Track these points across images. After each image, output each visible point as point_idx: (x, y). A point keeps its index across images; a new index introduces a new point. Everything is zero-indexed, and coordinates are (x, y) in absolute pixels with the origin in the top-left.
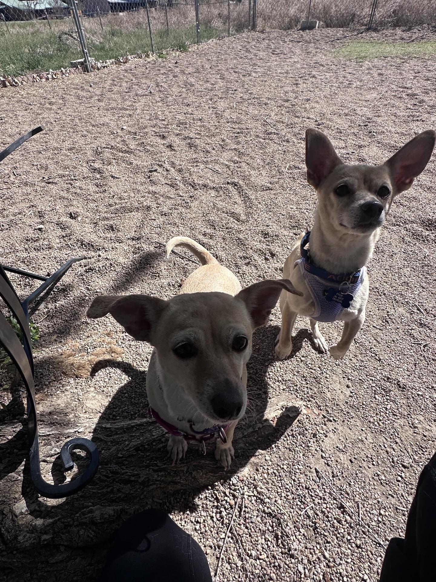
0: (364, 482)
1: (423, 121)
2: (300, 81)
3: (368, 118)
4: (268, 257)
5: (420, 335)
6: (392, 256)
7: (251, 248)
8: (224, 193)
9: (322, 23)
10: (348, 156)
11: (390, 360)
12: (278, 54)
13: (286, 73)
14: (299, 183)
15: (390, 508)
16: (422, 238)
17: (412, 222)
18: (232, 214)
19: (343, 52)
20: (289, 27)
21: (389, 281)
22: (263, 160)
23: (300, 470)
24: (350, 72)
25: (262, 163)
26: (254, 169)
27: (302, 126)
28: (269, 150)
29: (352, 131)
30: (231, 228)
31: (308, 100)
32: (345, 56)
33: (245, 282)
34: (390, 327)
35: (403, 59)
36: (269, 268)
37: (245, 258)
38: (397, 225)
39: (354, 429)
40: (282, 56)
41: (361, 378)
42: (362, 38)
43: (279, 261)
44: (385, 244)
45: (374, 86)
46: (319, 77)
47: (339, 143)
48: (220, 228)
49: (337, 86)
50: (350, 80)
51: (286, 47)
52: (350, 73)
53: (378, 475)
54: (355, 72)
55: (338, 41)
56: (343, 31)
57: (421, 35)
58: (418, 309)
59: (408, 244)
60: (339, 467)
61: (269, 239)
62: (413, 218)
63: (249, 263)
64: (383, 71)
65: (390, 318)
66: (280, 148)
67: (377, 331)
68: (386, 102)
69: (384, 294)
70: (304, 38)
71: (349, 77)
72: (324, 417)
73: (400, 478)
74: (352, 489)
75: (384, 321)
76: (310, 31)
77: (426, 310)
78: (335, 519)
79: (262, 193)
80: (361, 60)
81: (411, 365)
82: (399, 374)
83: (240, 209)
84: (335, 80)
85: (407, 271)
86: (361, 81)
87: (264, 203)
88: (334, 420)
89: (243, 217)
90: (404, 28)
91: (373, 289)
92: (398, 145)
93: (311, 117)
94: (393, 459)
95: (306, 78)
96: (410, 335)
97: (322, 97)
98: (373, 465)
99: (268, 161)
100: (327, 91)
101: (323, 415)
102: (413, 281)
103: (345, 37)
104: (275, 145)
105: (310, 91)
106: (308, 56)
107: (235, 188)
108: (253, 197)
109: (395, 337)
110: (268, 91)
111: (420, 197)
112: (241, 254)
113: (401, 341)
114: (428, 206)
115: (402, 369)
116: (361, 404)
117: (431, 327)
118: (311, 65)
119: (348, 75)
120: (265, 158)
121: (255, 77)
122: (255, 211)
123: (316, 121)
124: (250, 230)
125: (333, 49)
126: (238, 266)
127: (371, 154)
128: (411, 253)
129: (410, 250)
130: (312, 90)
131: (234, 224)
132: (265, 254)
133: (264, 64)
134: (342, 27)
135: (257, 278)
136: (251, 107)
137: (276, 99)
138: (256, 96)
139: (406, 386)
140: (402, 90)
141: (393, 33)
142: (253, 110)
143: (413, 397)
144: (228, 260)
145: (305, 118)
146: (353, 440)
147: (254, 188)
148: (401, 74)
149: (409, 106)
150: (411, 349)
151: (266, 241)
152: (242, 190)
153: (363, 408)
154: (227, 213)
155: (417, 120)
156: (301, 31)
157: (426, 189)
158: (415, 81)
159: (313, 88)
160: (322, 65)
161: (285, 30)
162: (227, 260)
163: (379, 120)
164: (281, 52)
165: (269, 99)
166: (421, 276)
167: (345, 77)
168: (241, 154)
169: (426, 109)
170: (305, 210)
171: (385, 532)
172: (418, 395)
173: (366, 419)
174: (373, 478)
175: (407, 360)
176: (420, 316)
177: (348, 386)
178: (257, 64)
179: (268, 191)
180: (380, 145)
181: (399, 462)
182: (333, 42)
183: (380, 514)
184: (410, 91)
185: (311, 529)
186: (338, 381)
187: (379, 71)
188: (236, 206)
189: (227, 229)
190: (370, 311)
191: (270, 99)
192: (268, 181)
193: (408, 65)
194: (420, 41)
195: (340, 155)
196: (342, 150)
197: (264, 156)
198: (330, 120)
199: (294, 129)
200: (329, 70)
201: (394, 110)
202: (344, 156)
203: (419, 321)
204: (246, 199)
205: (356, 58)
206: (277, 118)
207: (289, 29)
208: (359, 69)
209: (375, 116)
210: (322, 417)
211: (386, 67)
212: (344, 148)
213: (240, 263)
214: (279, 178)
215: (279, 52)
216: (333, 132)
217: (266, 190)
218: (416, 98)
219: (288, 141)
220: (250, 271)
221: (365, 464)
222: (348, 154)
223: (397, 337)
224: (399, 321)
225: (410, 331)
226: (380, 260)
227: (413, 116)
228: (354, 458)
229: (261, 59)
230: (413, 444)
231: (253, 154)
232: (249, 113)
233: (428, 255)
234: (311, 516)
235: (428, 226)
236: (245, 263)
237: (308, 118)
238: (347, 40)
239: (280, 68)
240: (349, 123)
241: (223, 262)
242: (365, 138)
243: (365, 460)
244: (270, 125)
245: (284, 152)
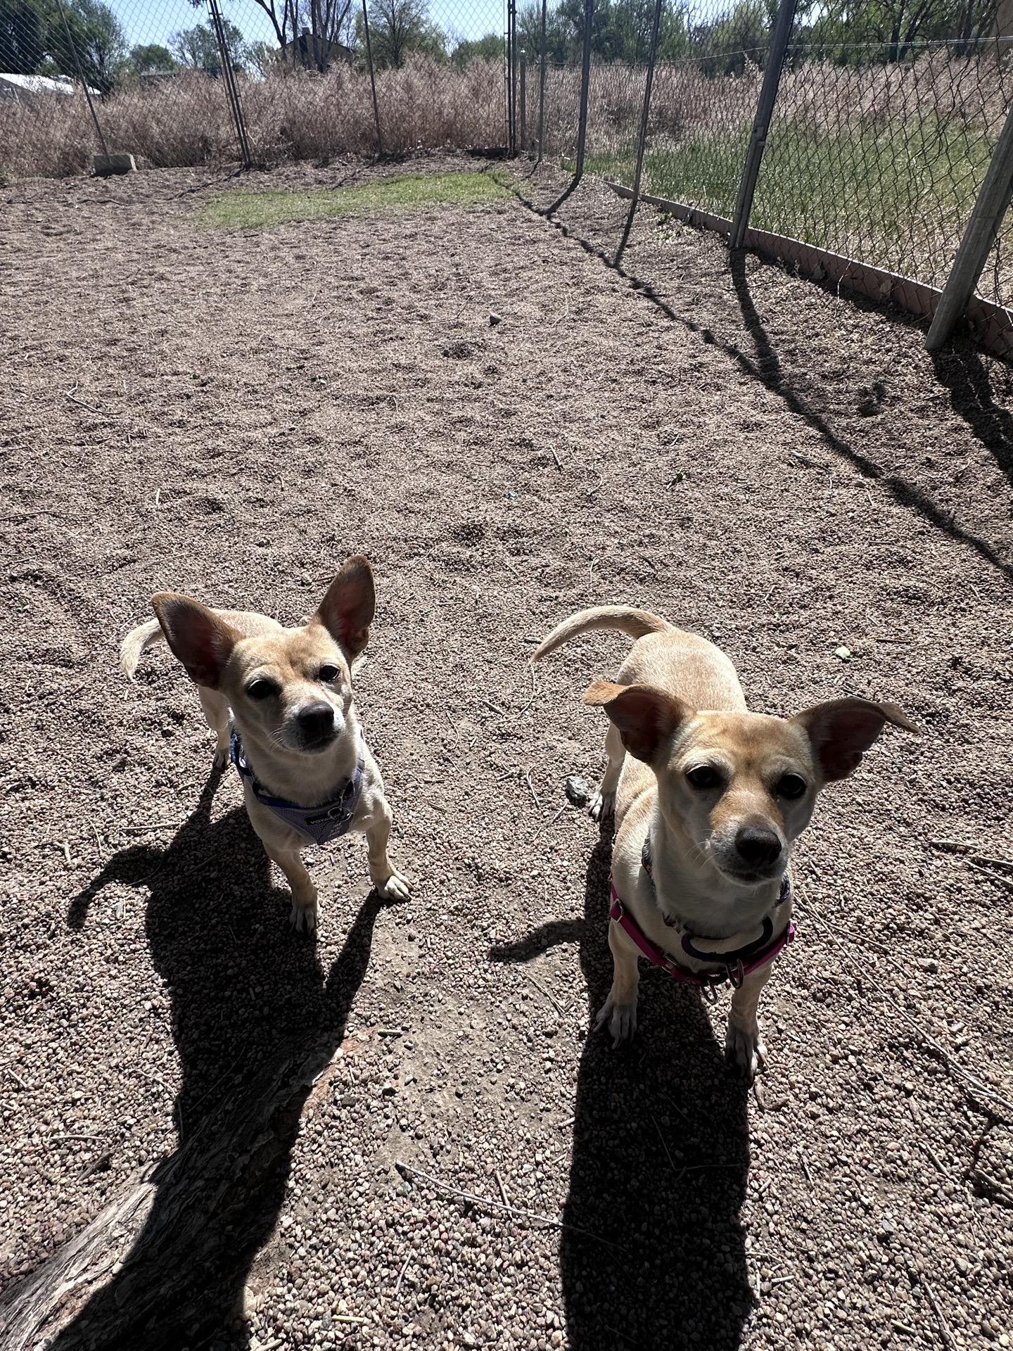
0: (493, 1121)
1: (401, 339)
2: (133, 292)
3: (302, 352)
4: (170, 728)
5: (506, 758)
6: (422, 621)
7: (121, 724)
8: (11, 608)
9: (142, 159)
10: (284, 439)
11: (470, 837)
12: (61, 233)
13: (92, 276)
14: (195, 527)
15: (550, 1136)
16: (464, 564)
17: (439, 540)
18: (44, 656)
19: (210, 217)
20: (66, 171)
21: (430, 674)
22: (95, 496)
23: (367, 1195)
24: (238, 258)
25: (92, 504)
26: (77, 524)
27: (164, 394)
28: (101, 467)
29: (278, 384)
30: (51, 694)
31: (163, 333)
32: (218, 227)
33: (125, 816)
34: (454, 769)
35: (333, 222)
36: (177, 754)
37: (110, 754)
38: (415, 554)
39: (445, 1022)
40: (71, 238)
41: (429, 905)
42: (242, 184)
43: (197, 726)
44: (404, 601)
45: (293, 283)
46: (175, 278)
47: (257, 414)
48: (22, 702)
49: (219, 292)
50: (243, 275)
51: (77, 216)
52: (239, 262)
53: (512, 1087)
54: (247, 258)
55: (194, 195)
56: (196, 173)
57: (350, 173)
58: (492, 709)
59: (442, 586)
60: (439, 1125)
61: (160, 683)
62: (437, 532)
63: (123, 763)
64: (303, 251)
65: (449, 751)
66: (127, 457)
67: (435, 788)
68: (326, 313)
69: (428, 705)
70: (113, 194)
71: (238, 269)
72: (384, 1035)
73: (548, 1065)
74: (475, 1153)
75: (441, 761)
76: (123, 177)
77: (503, 704)
78: (463, 1244)
79: (114, 577)
80: (253, 232)
81: (508, 824)
82: (493, 857)
83: (65, 637)
84: (210, 281)
85: (454, 642)
86: (265, 276)
87: (124, 599)
88: (404, 1029)
89: (78, 652)
90: (316, 162)
91: (404, 704)
92: (370, 394)
93: (181, 370)
94: (527, 1035)
95: (145, 282)
96: (491, 766)
97: (193, 322)
98: (499, 1071)
99: (106, 494)
100: (200, 308)
101: (380, 1034)
102: (469, 655)
103: (206, 185)
104: (113, 452)
105: (162, 312)
106: (136, 232)
107: (37, 586)
108: (90, 595)
109: (468, 783)
110: (59, 326)
111: (439, 487)
112: (96, 750)
113: (479, 787)
114: (455, 501)
115: (495, 844)
116: (445, 960)
117: (520, 733)
118: (149, 251)
119: (236, 264)
120: (96, 490)
121: (14, 297)
122: (106, 625)
123: (195, 377)
124: (105, 679)
125: (187, 211)
126: (97, 782)
127: (329, 423)
128: (451, 602)
129: (449, 596)
130: (166, 308)
131: (58, 680)
132: (160, 724)
133: (30, 262)
134: (192, 165)
135: (155, 790)
136: (24, 374)
137: (83, 341)
138: (29, 343)
139: (508, 873)
140: (346, 283)
141: (298, 172)
142: (30, 378)
143: (527, 888)
144: (67, 778)
145: (167, 375)
146: (451, 1048)
147: (89, 570)
148: (336, 251)
149: (370, 314)
150: (500, 793)
151: (155, 689)
152: (59, 586)
153: (450, 965)
154: (30, 657)
155: (391, 339)
156: (100, 179)
157: (443, 469)
158: (366, 264)
159: (166, 303)
160: (175, 251)
161: (60, 177)
162: (64, 779)
163: (323, 351)
164: (66, 229)
165: (66, 345)
166: (481, 641)
167: (230, 271)
168: (27, 497)
169: (400, 314)
170: (226, 586)
171: (556, 1193)
172: (533, 877)
173: (462, 986)
174: (506, 1099)
175: (499, 818)
176: (497, 722)
177: (411, 939)
178: (11, 264)
179: (127, 567)
180: (339, 402)
181: (538, 1033)
182: (184, 196)
183: (538, 1164)
184: (362, 285)
185: (427, 1307)
186: (390, 938)
187: (296, 251)
188: (51, 630)
189: (40, 698)
190: (412, 754)
191: (70, 343)
192: (121, 542)
193: (344, 233)
194: (353, 184)
195: (266, 440)
196: (269, 429)
197: (92, 486)
198: (226, 369)
199: (149, 405)
200: (193, 260)
201: (346, 326)
202: (276, 440)
203: (498, 732)
204: (75, 604)
205: (242, 229)
206: (101, 386)
207: (68, 175)
208: (254, 250)
209: (314, 344)
210: (380, 1038)
211: (305, 241)
212: (271, 424)
213: (99, 774)
214: (144, 530)
215: (62, 229)
216: (239, 395)
217: (121, 566)
218: (378, 297)
219: (142, 436)
220: (133, 782)
221: (484, 1082)
222: (283, 434)
223: (473, 783)
224: (464, 747)
225: (489, 759)
226: (404, 639)
227: (382, 332)
228: (463, 1084)
229: (19, 250)
230: (550, 980)
231: (60, 488)
232: (22, 389)
233: (480, 596)
234: (417, 1280)
235: (468, 539)
236: (114, 768)
237: (175, 374)
238: (211, 192)
239: (75, 267)
240: (267, 368)
241: (53, 788)
242: (307, 393)
243: (482, 1072)
244: (86, 407)
245: (140, 463)
